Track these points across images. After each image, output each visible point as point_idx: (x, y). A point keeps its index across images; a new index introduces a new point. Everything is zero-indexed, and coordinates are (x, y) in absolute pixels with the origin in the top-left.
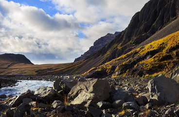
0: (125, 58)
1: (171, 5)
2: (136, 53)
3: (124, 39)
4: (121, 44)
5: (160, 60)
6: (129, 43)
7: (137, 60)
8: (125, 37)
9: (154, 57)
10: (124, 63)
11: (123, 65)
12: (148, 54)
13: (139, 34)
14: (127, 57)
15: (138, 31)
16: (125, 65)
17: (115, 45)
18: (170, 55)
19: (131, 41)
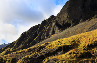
0: (28, 52)
1: (47, 30)
2: (42, 48)
3: (15, 46)
4: (12, 48)
5: (79, 57)
6: (18, 48)
7: (45, 55)
8: (15, 44)
9: (70, 53)
10: (27, 56)
11: (28, 58)
12: (60, 49)
13: (25, 44)
14: (30, 51)
15: (24, 42)
16: (31, 58)
17: (9, 49)
18: (90, 53)
19: (19, 48)
